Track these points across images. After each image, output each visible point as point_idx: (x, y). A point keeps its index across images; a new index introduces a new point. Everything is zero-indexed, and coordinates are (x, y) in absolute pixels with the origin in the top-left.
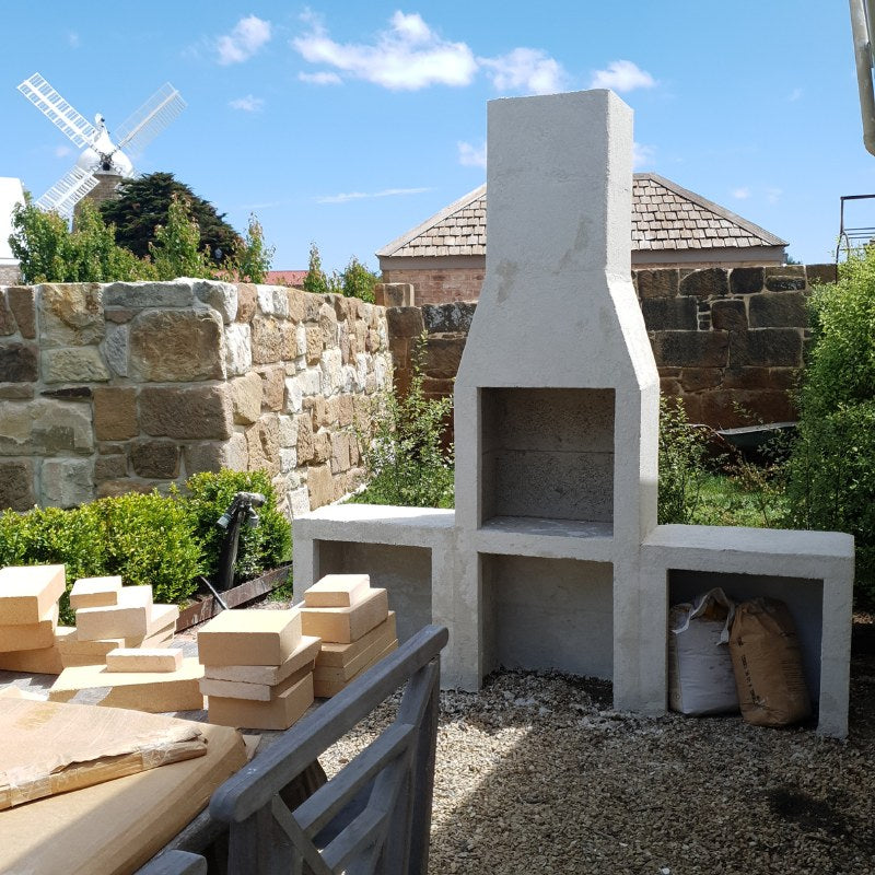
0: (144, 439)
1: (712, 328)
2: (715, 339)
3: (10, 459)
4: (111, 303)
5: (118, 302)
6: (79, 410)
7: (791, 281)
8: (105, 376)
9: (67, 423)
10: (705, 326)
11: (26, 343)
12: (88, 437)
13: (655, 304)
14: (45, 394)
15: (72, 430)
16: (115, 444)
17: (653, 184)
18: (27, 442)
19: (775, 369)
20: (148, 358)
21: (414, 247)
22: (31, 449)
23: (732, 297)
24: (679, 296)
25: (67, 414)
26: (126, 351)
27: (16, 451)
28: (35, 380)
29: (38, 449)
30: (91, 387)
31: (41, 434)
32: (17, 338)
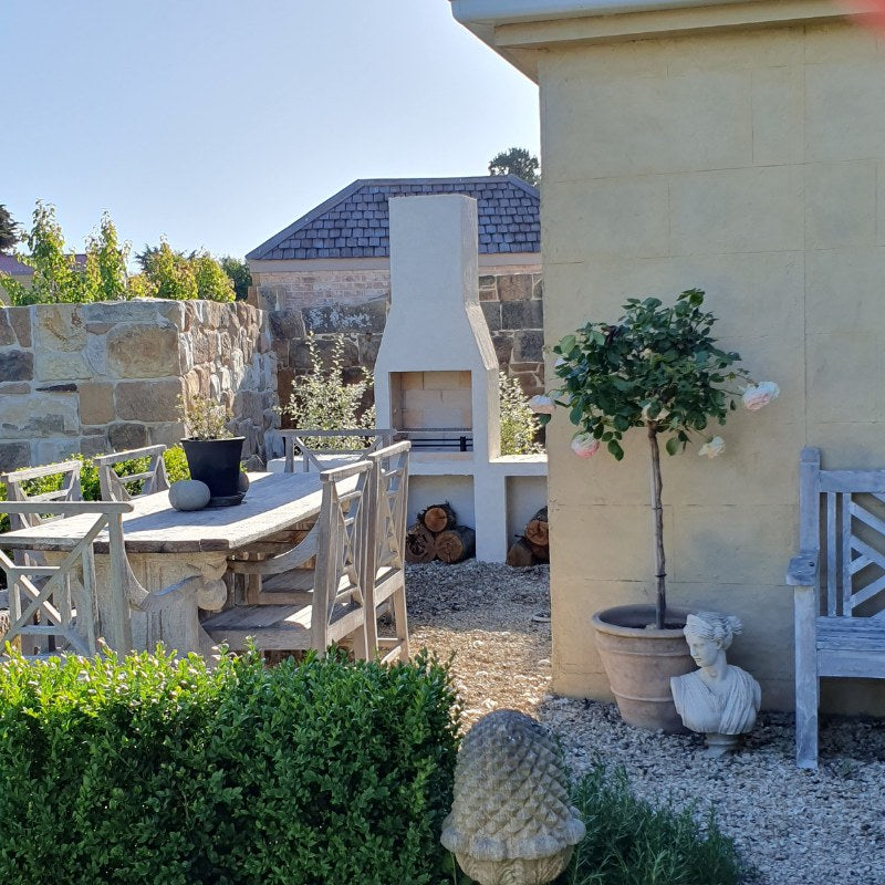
0: (120, 421)
3: (13, 441)
4: (92, 318)
5: (98, 317)
6: (68, 402)
8: (89, 375)
9: (59, 411)
11: (24, 350)
12: (74, 422)
14: (40, 390)
15: (62, 417)
16: (97, 426)
17: (511, 187)
18: (26, 428)
20: (121, 360)
21: (284, 250)
22: (28, 432)
24: (534, 299)
25: (58, 404)
26: (105, 355)
27: (17, 435)
28: (31, 379)
29: (35, 433)
30: (77, 382)
31: (38, 421)
32: (16, 346)
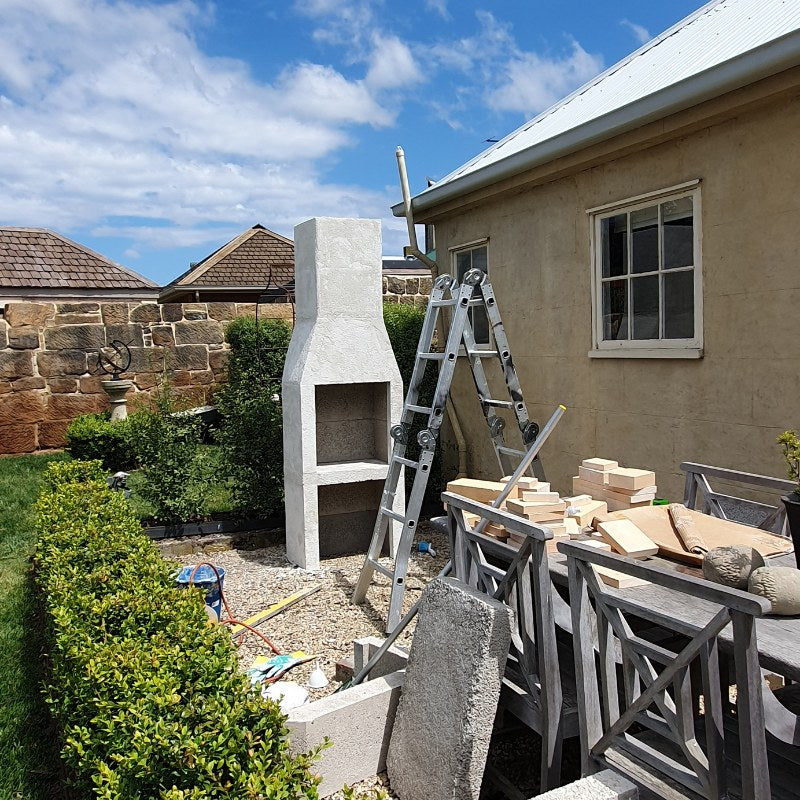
1: (153, 345)
2: (156, 352)
7: (199, 313)
10: (149, 344)
13: (114, 328)
19: (193, 372)
23: (164, 324)
24: (130, 323)
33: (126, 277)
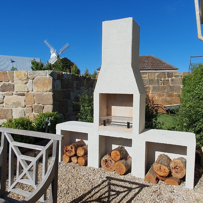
1: (162, 85)
2: (163, 87)
3: (7, 108)
5: (31, 75)
6: (22, 98)
7: (179, 75)
8: (28, 91)
9: (20, 101)
10: (161, 84)
11: (12, 83)
12: (24, 104)
13: (151, 79)
14: (15, 94)
16: (30, 105)
19: (175, 93)
20: (37, 87)
22: (12, 106)
23: (167, 79)
24: (156, 78)
25: (20, 99)
26: (32, 85)
27: (9, 106)
28: (13, 91)
30: (25, 93)
31: (14, 103)
32: (10, 82)
33: (168, 66)
